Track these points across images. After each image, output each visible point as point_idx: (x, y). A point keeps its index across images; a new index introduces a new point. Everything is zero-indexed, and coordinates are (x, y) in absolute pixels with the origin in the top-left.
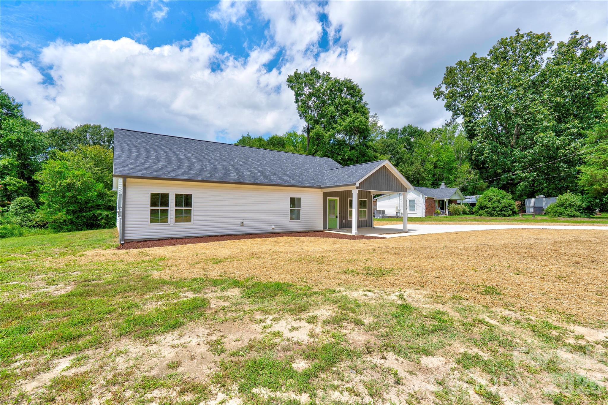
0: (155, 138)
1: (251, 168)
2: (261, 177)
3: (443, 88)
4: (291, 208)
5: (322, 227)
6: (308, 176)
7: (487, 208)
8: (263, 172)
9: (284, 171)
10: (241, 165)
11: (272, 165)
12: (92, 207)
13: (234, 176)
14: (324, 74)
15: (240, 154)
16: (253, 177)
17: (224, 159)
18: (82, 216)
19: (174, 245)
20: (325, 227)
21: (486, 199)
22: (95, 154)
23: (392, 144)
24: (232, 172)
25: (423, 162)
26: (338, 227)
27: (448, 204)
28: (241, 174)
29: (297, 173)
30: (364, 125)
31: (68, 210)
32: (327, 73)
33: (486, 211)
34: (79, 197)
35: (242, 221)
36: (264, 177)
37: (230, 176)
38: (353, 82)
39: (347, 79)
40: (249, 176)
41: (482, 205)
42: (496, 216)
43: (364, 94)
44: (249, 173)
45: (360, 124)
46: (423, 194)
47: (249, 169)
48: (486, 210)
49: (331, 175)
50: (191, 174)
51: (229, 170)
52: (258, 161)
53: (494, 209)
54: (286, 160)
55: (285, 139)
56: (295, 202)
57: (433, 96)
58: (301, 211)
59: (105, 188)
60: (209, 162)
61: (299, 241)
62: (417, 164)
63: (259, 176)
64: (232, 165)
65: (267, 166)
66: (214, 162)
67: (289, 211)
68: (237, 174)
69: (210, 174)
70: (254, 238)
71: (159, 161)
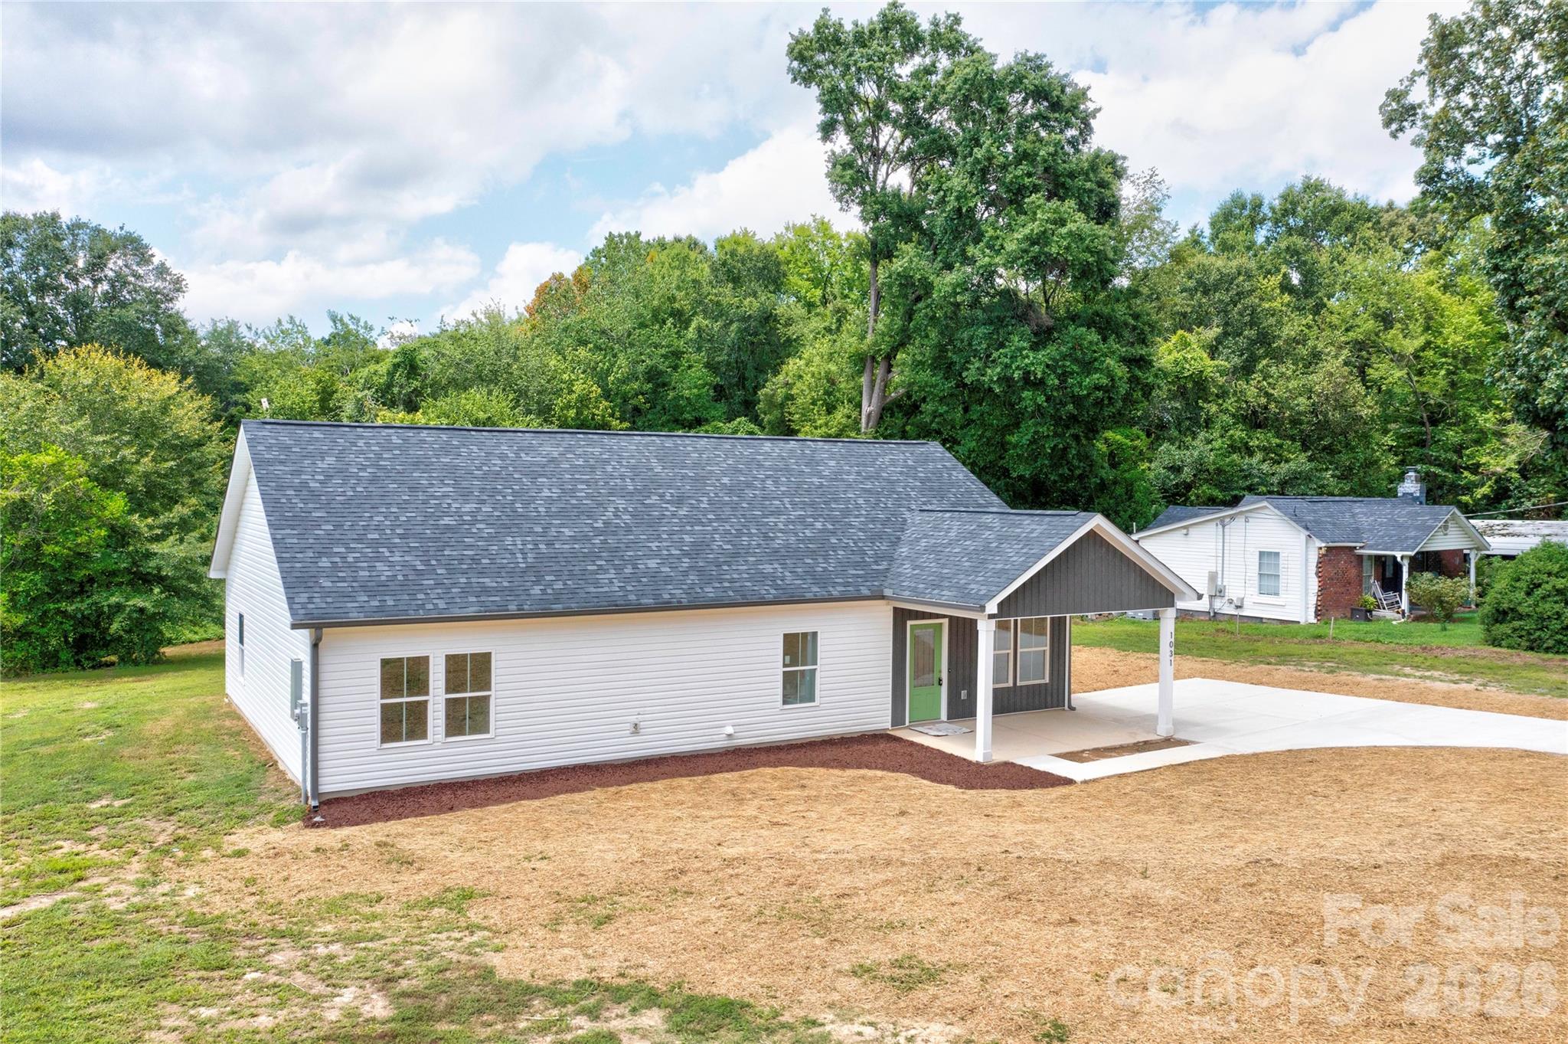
0: (361, 443)
1: (659, 538)
2: (693, 578)
3: (1419, 93)
4: (785, 666)
5: (890, 718)
6: (847, 546)
7: (1521, 617)
8: (698, 549)
9: (766, 537)
10: (628, 530)
11: (727, 511)
12: (91, 580)
13: (610, 583)
14: (935, 24)
15: (622, 478)
16: (668, 580)
17: (574, 507)
18: (59, 611)
19: (451, 809)
20: (898, 719)
21: (1518, 584)
22: (88, 381)
23: (1226, 281)
24: (600, 567)
25: (1363, 352)
26: (944, 716)
27: (1410, 574)
28: (628, 570)
29: (810, 540)
30: (1088, 249)
31: (15, 594)
32: (948, 16)
33: (1515, 630)
34: (48, 549)
35: (634, 719)
36: (701, 572)
37: (597, 584)
38: (1050, 65)
39: (1024, 55)
40: (654, 575)
41: (1505, 606)
42: (1547, 650)
43: (1099, 110)
44: (652, 564)
45: (1067, 248)
46: (1312, 529)
47: (654, 545)
48: (1517, 624)
49: (923, 543)
50: (485, 590)
51: (593, 556)
52: (679, 501)
53: (1542, 621)
54: (776, 482)
55: (783, 254)
56: (799, 648)
57: (1379, 119)
58: (818, 675)
59: (131, 512)
60: (531, 532)
61: (806, 793)
62: (1334, 364)
63: (685, 573)
64: (599, 532)
65: (711, 521)
66: (544, 534)
67: (780, 678)
68: (619, 569)
69: (537, 582)
70: (673, 776)
71: (392, 548)
